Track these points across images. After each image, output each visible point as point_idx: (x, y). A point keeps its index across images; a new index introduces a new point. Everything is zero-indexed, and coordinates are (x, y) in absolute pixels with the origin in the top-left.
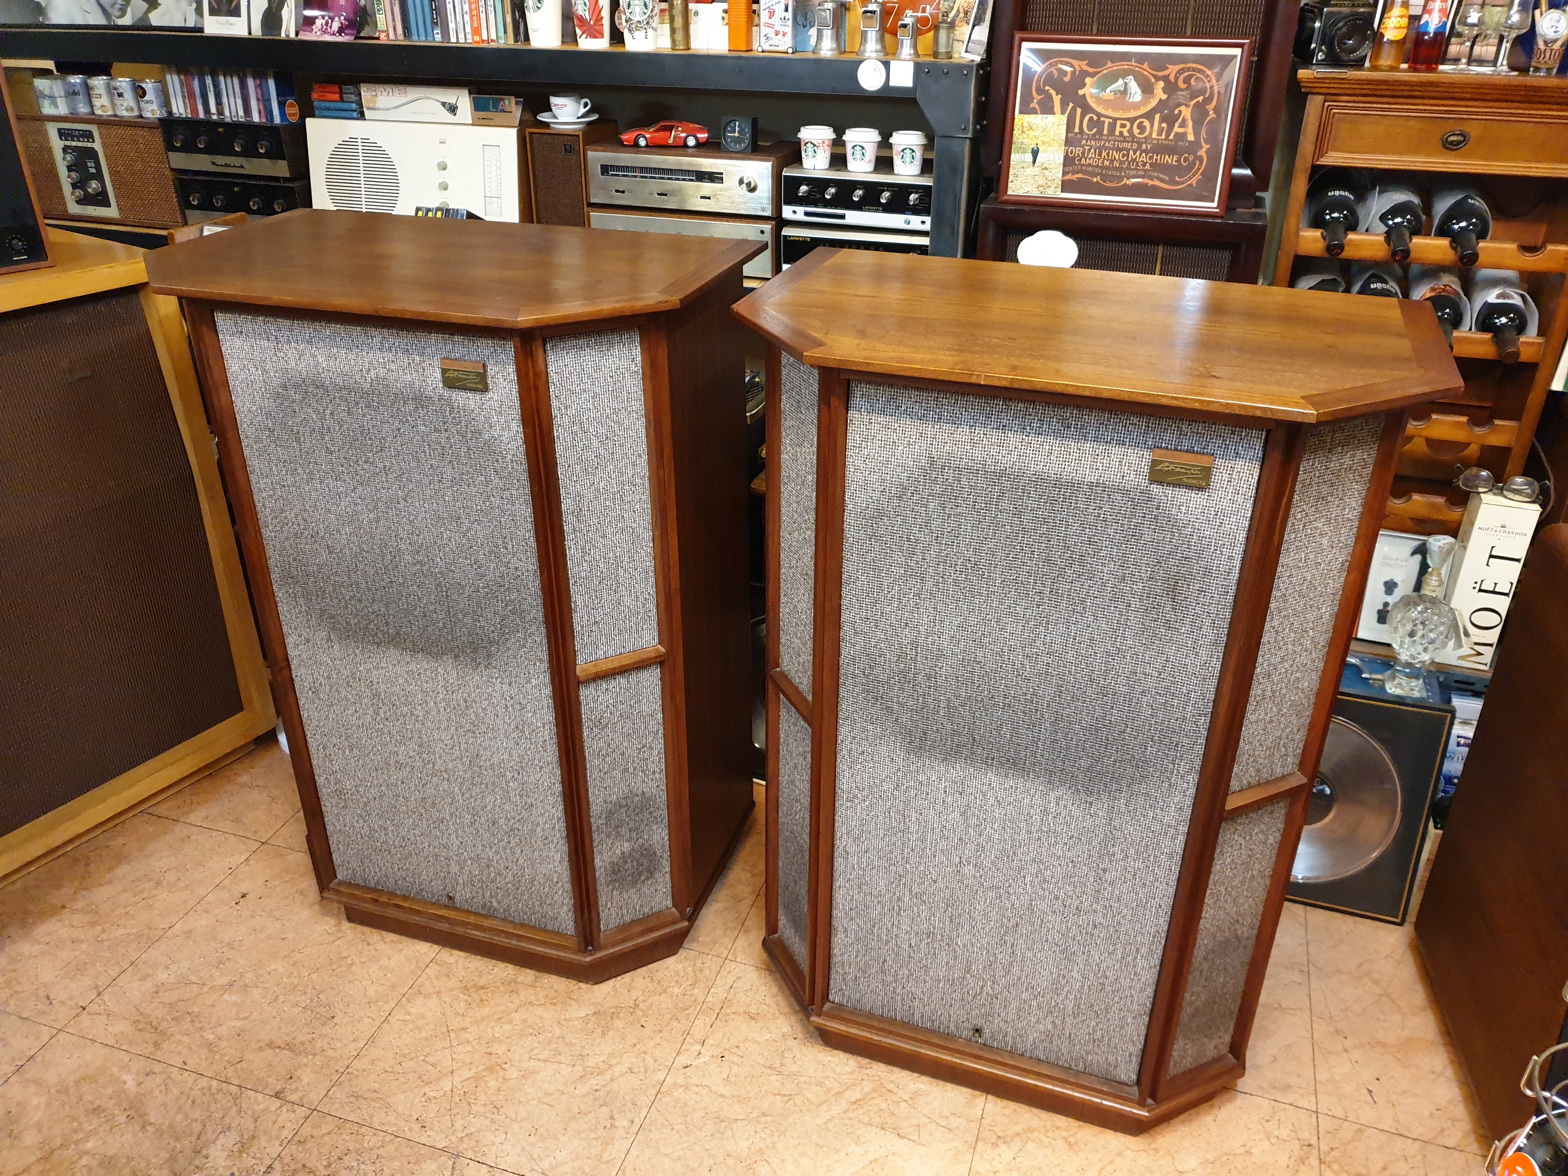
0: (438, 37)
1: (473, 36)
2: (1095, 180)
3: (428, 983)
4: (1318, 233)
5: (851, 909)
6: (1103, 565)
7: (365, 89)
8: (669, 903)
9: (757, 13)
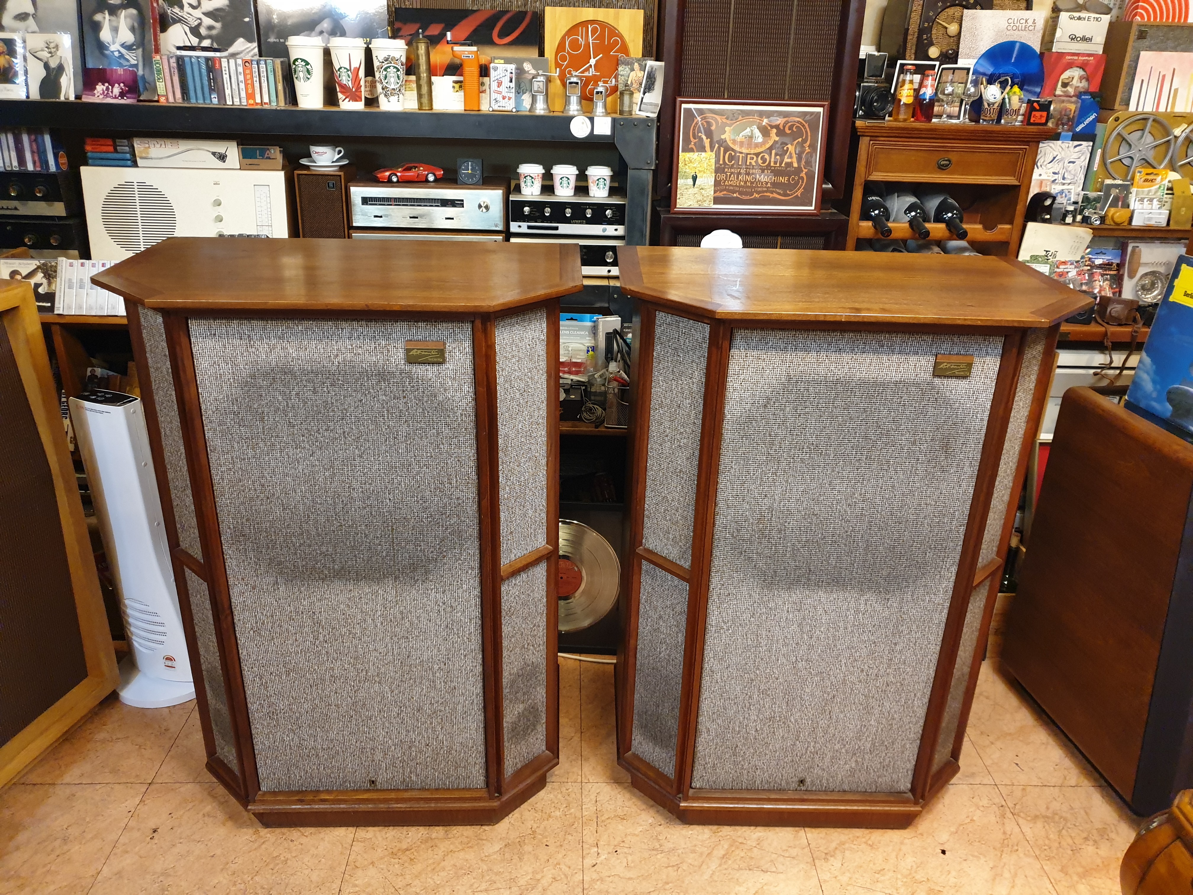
0: (215, 101)
1: (248, 99)
2: (735, 195)
3: (359, 857)
4: (870, 224)
5: (714, 713)
6: (902, 435)
7: (138, 142)
8: (544, 748)
9: (483, 84)
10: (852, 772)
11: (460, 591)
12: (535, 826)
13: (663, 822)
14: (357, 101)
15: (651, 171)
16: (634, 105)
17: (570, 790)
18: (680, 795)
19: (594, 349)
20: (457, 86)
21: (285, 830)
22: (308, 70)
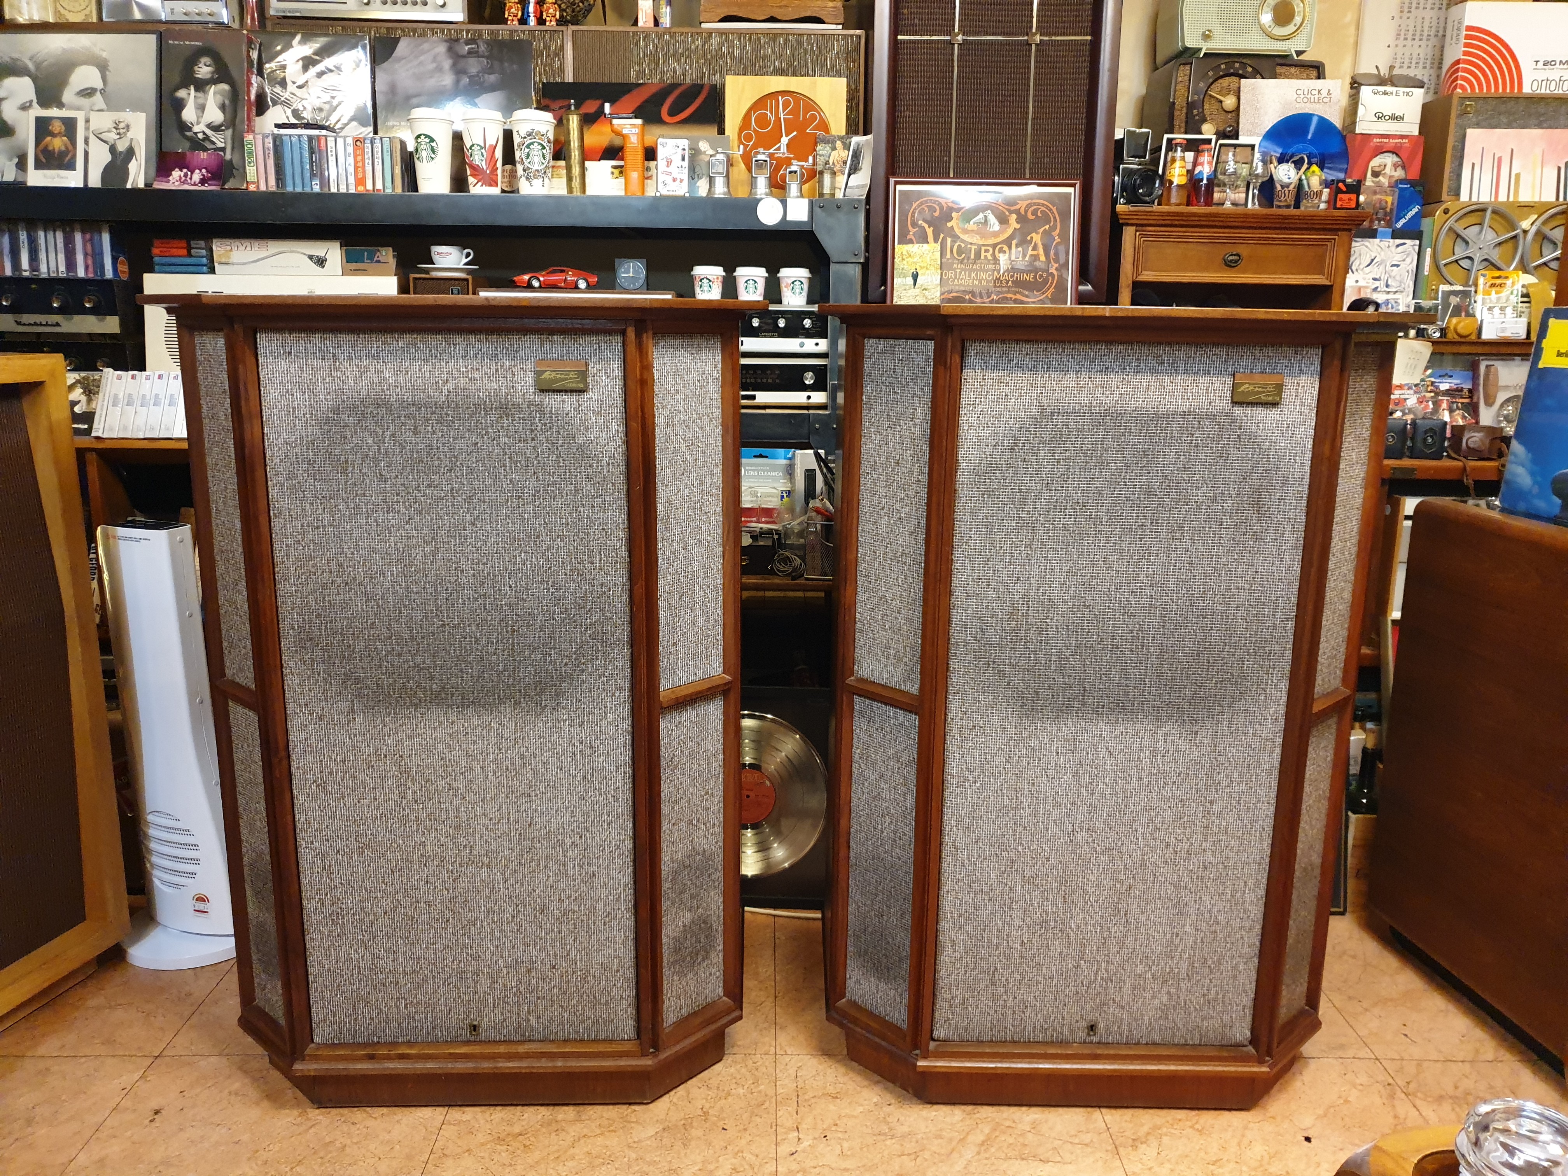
0: (316, 185)
1: (356, 182)
2: (967, 297)
3: (449, 1144)
7: (218, 244)
8: (720, 991)
9: (648, 169)
10: (1164, 1011)
11: (604, 723)
12: (707, 1106)
13: (893, 1101)
14: (491, 185)
15: (860, 266)
16: (837, 191)
17: (758, 1064)
18: (917, 1052)
19: (789, 493)
20: (616, 171)
21: (345, 1111)
22: (432, 147)
